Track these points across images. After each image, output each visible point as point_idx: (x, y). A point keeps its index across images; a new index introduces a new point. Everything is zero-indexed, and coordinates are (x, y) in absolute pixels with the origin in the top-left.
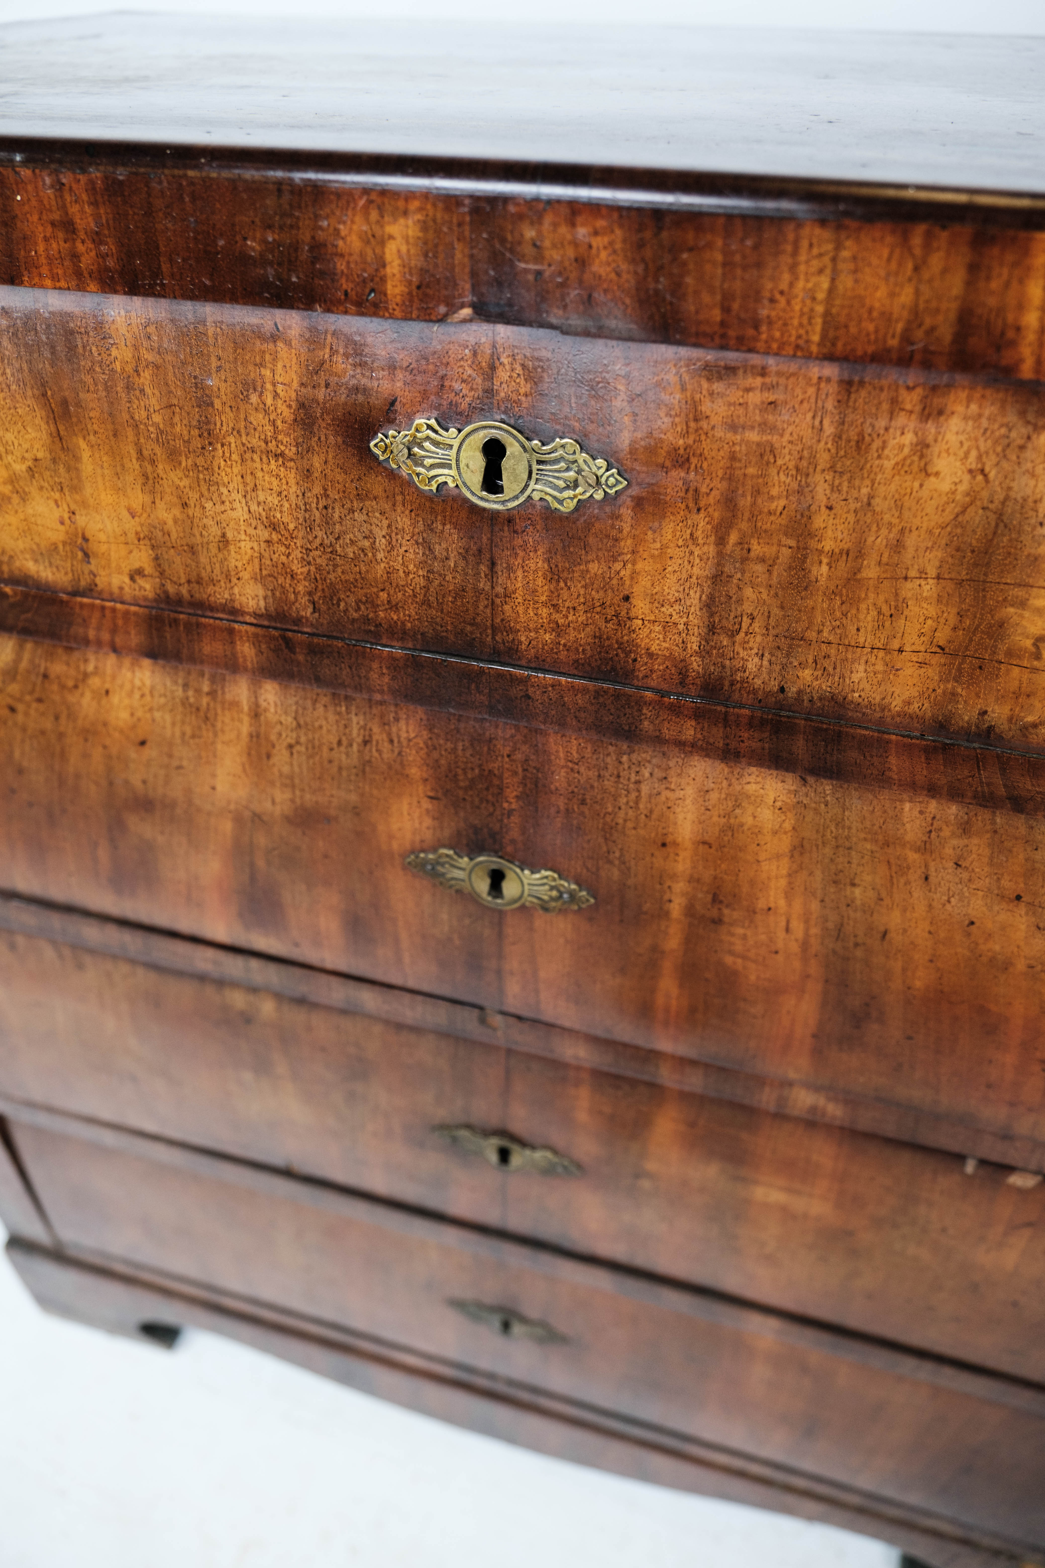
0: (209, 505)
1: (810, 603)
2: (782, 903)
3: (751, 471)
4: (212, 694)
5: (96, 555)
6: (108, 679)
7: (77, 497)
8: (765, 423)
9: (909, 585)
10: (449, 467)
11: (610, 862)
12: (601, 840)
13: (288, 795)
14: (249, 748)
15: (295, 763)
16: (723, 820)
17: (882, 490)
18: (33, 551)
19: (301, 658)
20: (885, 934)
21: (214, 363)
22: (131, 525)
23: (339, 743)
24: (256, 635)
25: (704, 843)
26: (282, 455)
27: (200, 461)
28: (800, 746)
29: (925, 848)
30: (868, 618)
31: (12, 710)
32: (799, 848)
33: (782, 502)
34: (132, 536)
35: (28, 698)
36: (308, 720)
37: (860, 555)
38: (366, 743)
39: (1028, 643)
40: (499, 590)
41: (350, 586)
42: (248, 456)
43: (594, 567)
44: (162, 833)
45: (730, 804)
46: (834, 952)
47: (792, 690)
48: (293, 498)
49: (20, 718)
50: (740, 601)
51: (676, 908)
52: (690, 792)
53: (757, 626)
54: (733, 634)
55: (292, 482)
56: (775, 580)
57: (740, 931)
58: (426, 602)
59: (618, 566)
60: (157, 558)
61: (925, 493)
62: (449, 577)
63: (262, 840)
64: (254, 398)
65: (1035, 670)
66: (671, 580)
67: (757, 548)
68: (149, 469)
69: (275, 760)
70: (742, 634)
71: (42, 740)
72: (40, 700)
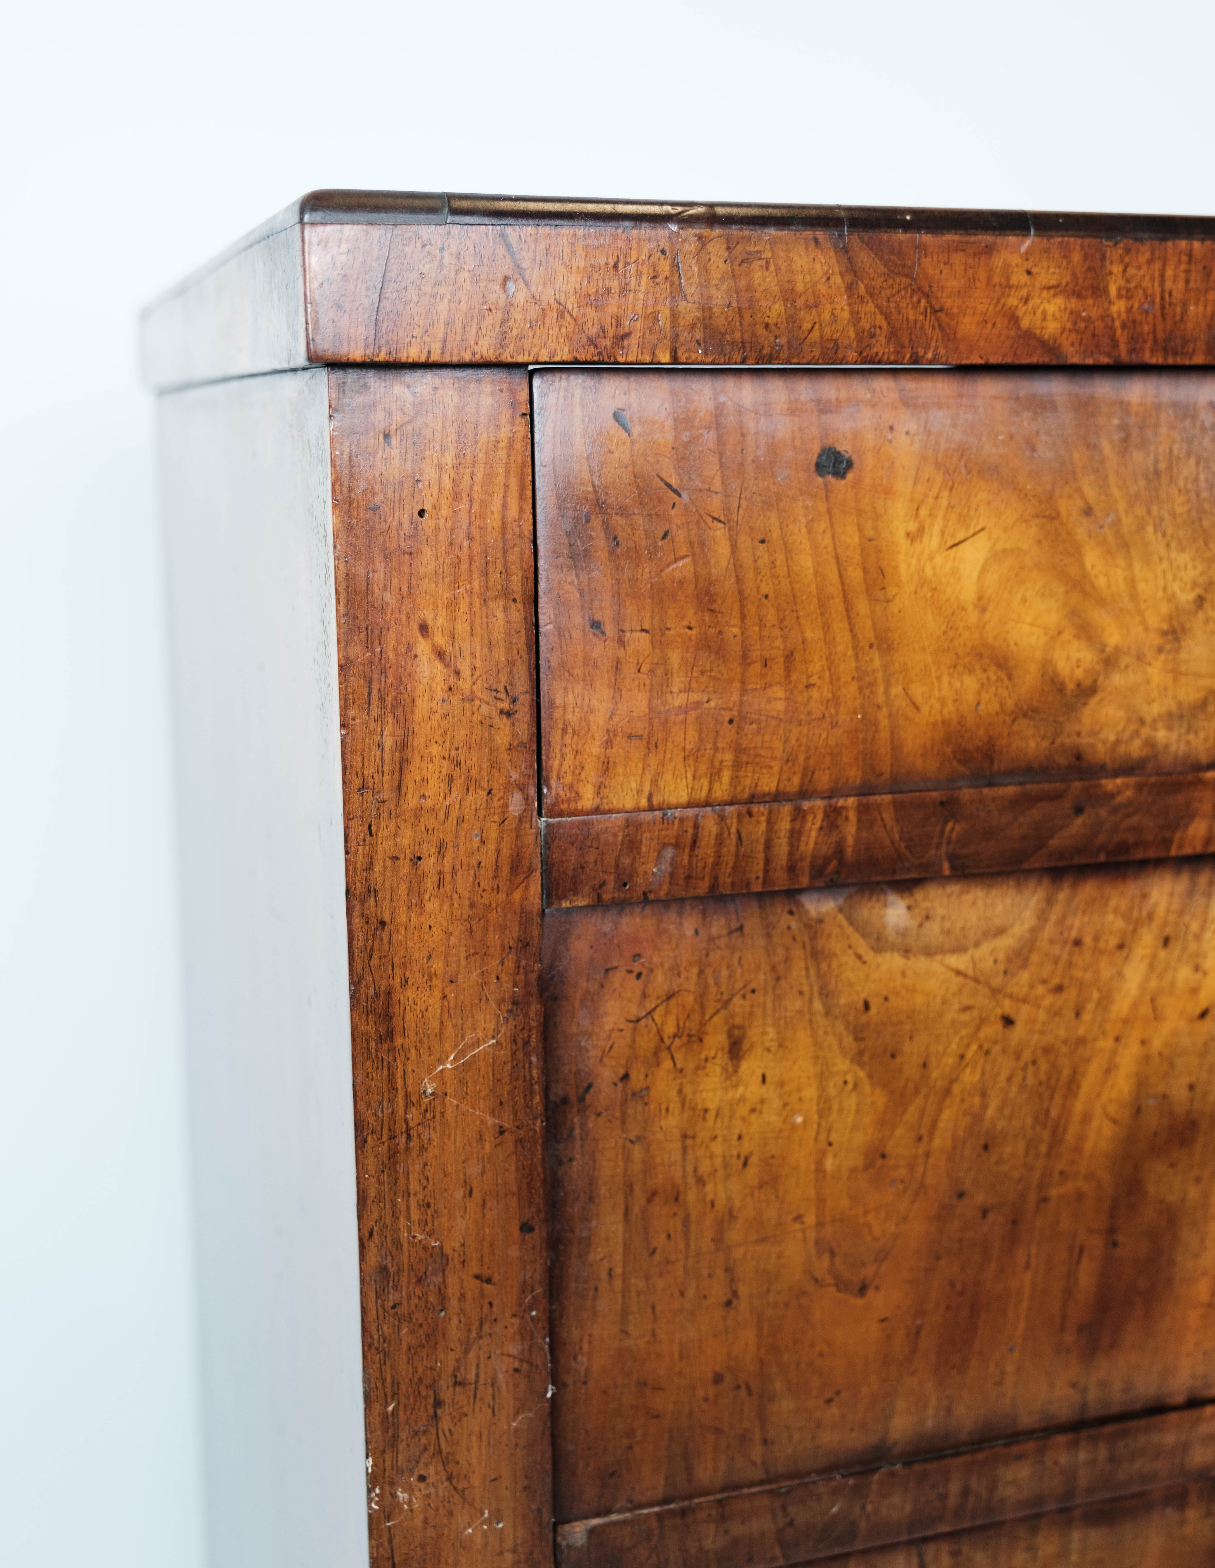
31: (1010, 1022)
35: (1040, 991)
71: (1044, 1066)
72: (1059, 989)
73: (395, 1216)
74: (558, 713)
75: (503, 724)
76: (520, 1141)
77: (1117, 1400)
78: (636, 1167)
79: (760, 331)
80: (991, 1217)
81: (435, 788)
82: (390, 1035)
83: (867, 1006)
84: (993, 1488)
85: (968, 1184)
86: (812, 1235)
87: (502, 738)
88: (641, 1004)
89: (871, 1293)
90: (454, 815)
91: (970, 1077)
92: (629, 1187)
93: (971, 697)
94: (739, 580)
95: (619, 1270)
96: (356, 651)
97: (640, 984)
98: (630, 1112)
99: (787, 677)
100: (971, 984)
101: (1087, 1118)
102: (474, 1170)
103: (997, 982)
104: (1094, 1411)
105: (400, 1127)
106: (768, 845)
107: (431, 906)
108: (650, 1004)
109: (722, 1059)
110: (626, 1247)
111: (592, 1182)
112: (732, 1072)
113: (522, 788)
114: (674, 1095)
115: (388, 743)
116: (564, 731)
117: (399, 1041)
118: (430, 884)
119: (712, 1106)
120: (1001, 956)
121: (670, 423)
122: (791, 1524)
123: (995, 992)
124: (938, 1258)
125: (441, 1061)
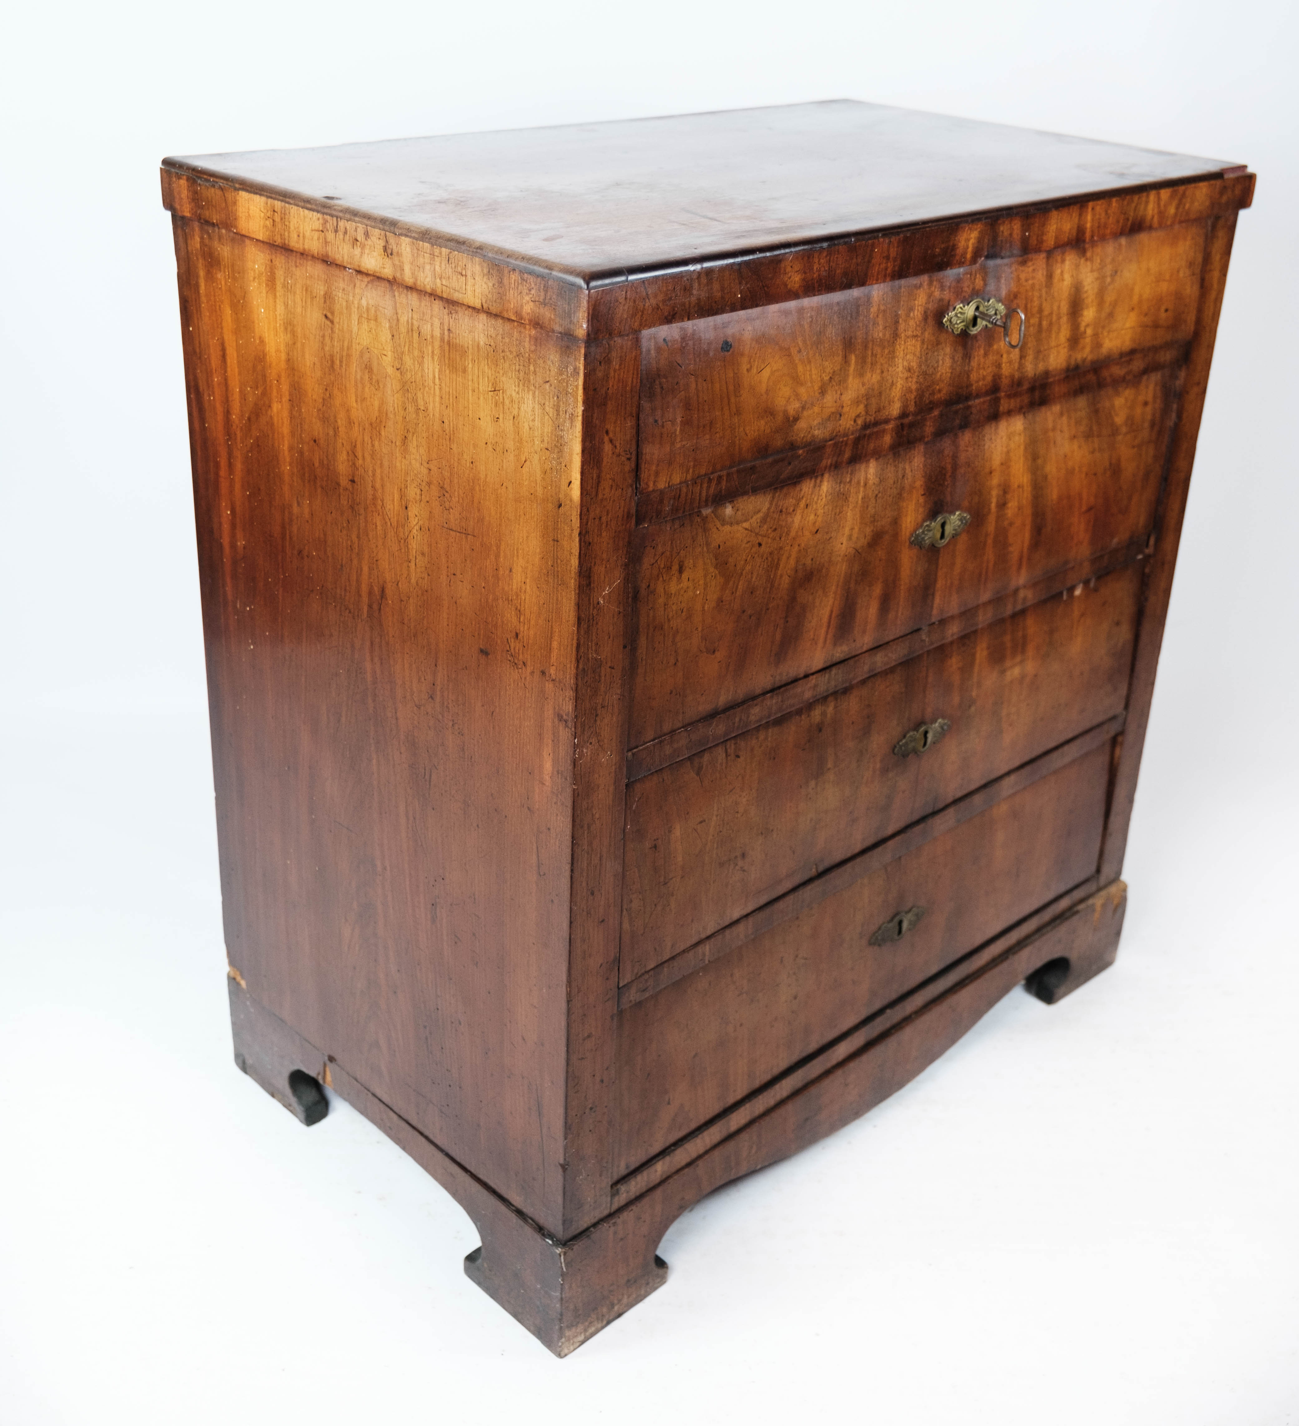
2: (1021, 480)
6: (809, 497)
11: (976, 494)
12: (973, 483)
13: (872, 528)
25: (1002, 464)
31: (760, 545)
35: (769, 531)
44: (812, 594)
51: (994, 505)
57: (1010, 504)
71: (770, 559)
72: (775, 529)
73: (588, 650)
74: (644, 456)
75: (627, 463)
76: (624, 616)
77: (785, 679)
79: (714, 304)
80: (752, 618)
81: (607, 490)
82: (590, 583)
83: (719, 546)
84: (748, 717)
85: (746, 607)
86: (700, 634)
87: (627, 468)
88: (654, 558)
89: (716, 652)
90: (612, 500)
91: (748, 568)
92: (648, 626)
93: (762, 428)
94: (698, 397)
95: (644, 658)
96: (587, 444)
97: (653, 551)
98: (650, 598)
99: (710, 430)
100: (750, 533)
101: (781, 576)
102: (611, 629)
103: (757, 531)
104: (778, 684)
105: (591, 617)
106: (700, 494)
107: (604, 534)
108: (656, 558)
109: (677, 574)
112: (680, 578)
113: (631, 486)
114: (662, 590)
115: (595, 477)
116: (645, 463)
117: (592, 585)
118: (604, 526)
119: (673, 592)
120: (759, 521)
121: (680, 340)
122: (690, 741)
123: (757, 534)
124: (736, 636)
125: (604, 591)
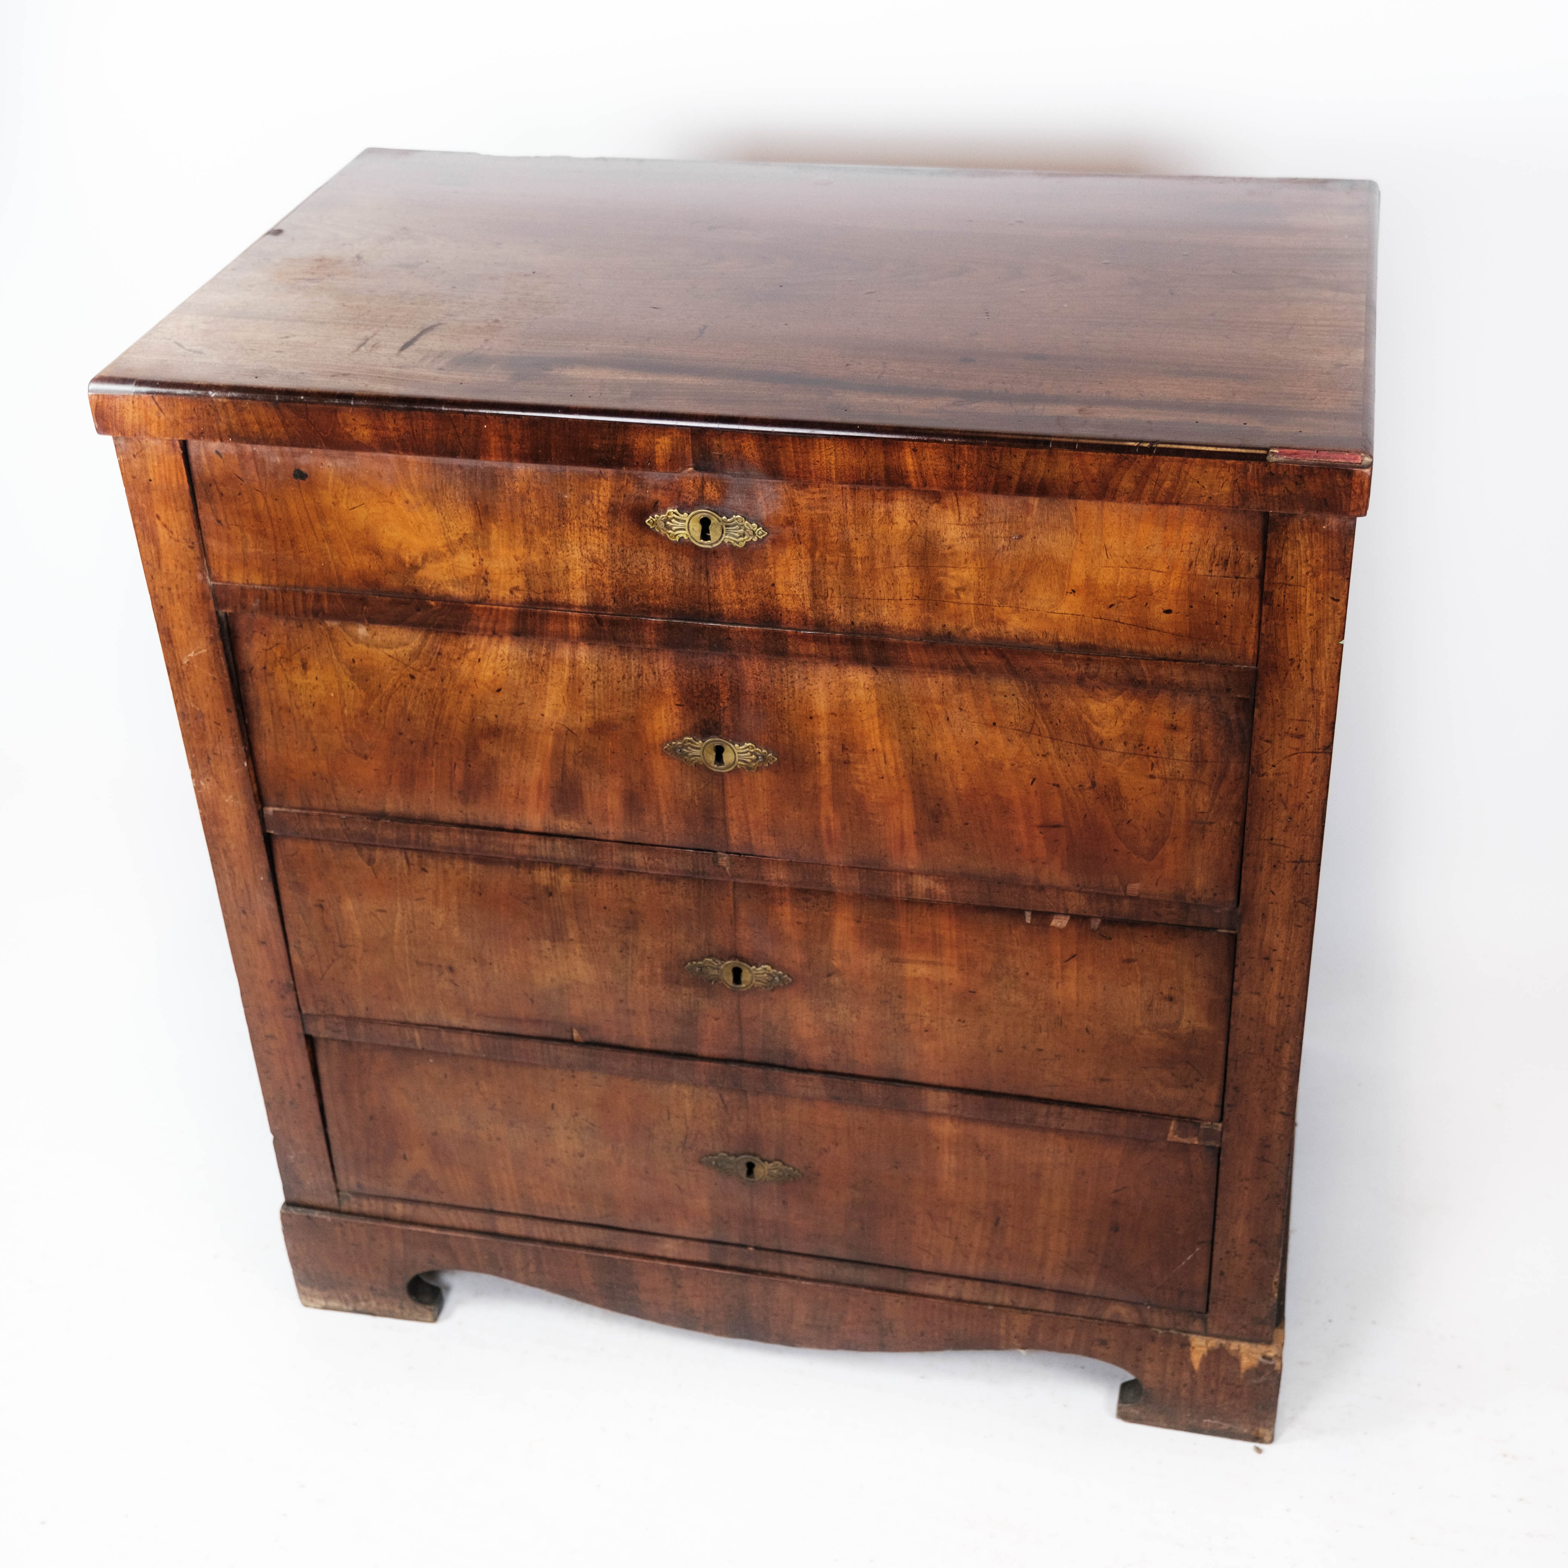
0: (560, 553)
1: (857, 581)
2: (879, 744)
3: (821, 525)
4: (547, 655)
5: (492, 581)
6: (481, 652)
7: (486, 552)
8: (823, 506)
9: (897, 570)
10: (684, 530)
11: (783, 733)
12: (776, 719)
13: (591, 714)
14: (568, 687)
15: (596, 692)
16: (840, 699)
17: (876, 531)
18: (453, 581)
19: (606, 628)
20: (936, 756)
21: (568, 488)
22: (515, 564)
23: (624, 677)
24: (581, 618)
25: (832, 714)
26: (601, 527)
27: (558, 532)
28: (866, 651)
29: (942, 702)
30: (883, 586)
31: (412, 677)
32: (881, 710)
33: (836, 538)
34: (515, 570)
35: (425, 668)
36: (605, 665)
37: (873, 559)
38: (639, 676)
39: (953, 591)
40: (711, 585)
41: (634, 588)
42: (583, 528)
43: (756, 572)
44: (504, 751)
45: (842, 689)
46: (913, 772)
47: (857, 623)
48: (606, 547)
49: (417, 682)
50: (825, 583)
51: (823, 757)
52: (820, 685)
53: (835, 593)
54: (825, 598)
55: (606, 540)
56: (839, 572)
57: (860, 767)
58: (674, 594)
59: (767, 570)
60: (528, 580)
61: (894, 531)
62: (686, 581)
63: (572, 747)
64: (588, 503)
65: (959, 604)
66: (793, 575)
67: (829, 558)
68: (529, 536)
69: (583, 692)
70: (829, 598)
71: (429, 696)
72: (433, 669)
73: (184, 698)
74: (210, 549)
75: (190, 550)
76: (222, 683)
78: (273, 698)
80: (414, 744)
82: (172, 641)
83: (354, 661)
85: (403, 730)
87: (192, 556)
88: (267, 645)
89: (369, 759)
91: (398, 695)
92: (271, 704)
97: (265, 638)
98: (268, 680)
100: (395, 661)
101: (450, 718)
102: (207, 689)
103: (407, 662)
105: (181, 671)
107: (177, 604)
108: (270, 646)
109: (300, 668)
110: (274, 724)
111: (258, 699)
112: (304, 674)
114: (283, 677)
116: (213, 555)
117: (174, 644)
119: (298, 684)
120: (407, 653)
121: (236, 456)
123: (406, 666)
124: (394, 754)
125: (189, 653)
